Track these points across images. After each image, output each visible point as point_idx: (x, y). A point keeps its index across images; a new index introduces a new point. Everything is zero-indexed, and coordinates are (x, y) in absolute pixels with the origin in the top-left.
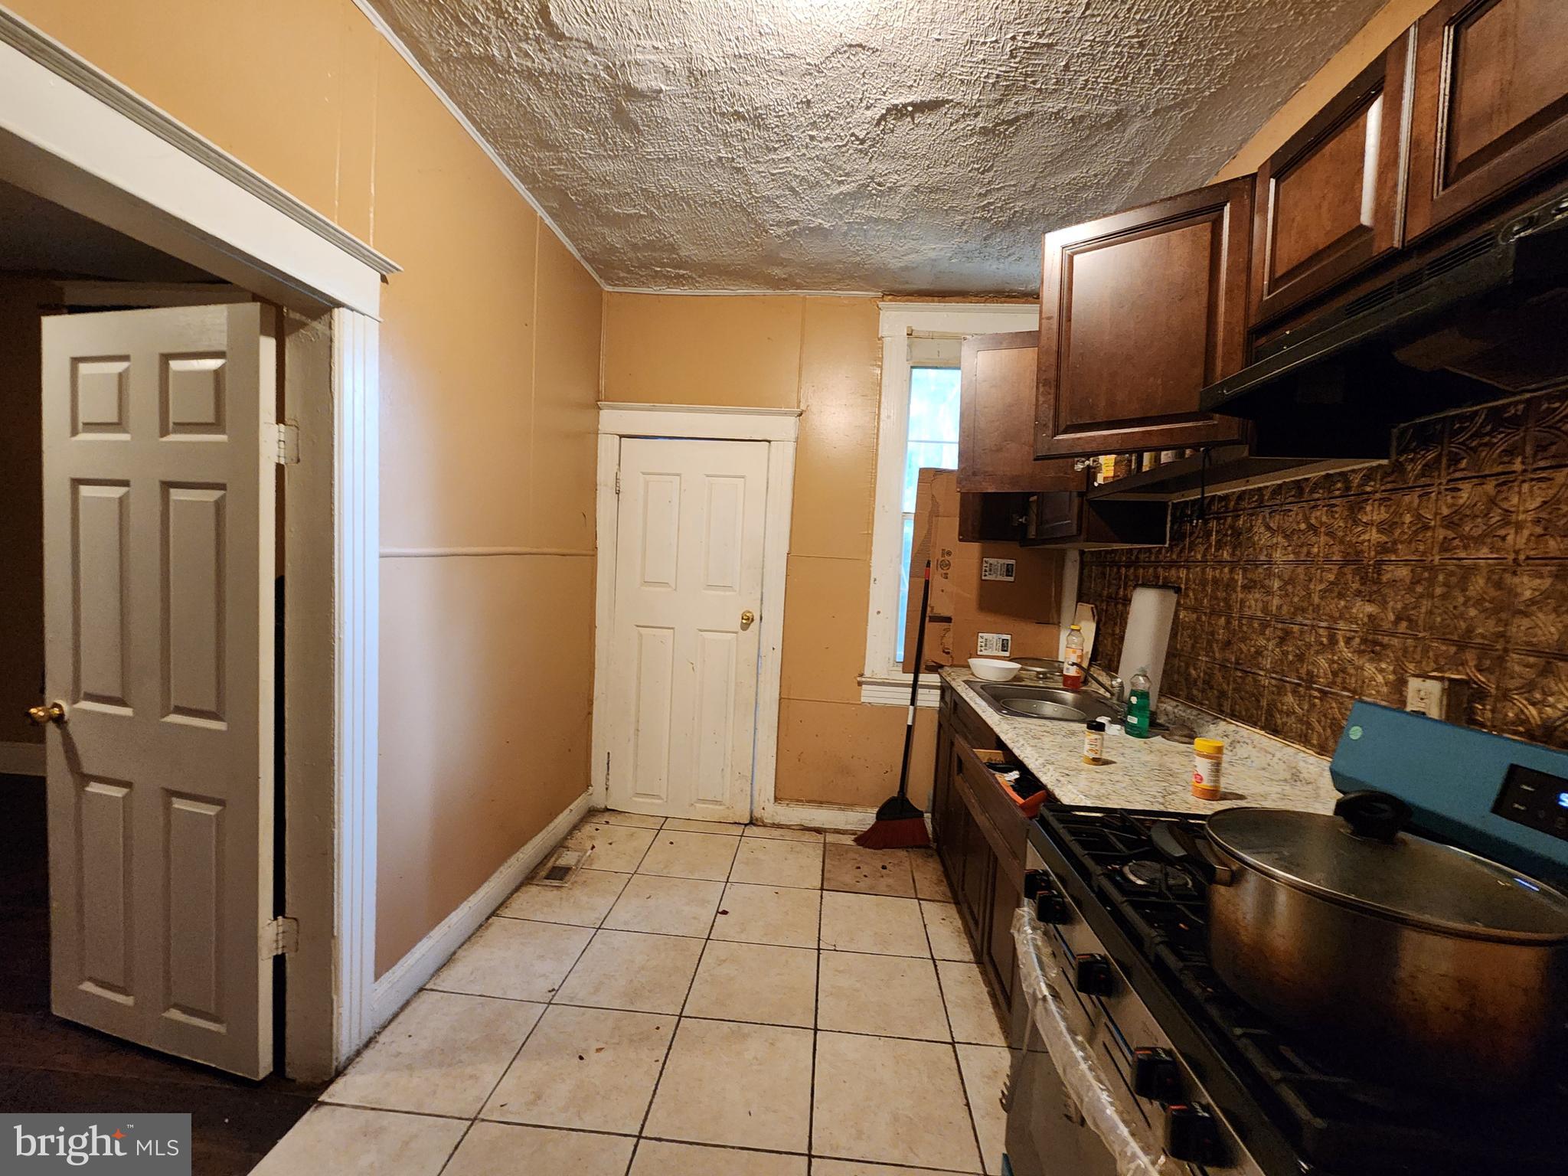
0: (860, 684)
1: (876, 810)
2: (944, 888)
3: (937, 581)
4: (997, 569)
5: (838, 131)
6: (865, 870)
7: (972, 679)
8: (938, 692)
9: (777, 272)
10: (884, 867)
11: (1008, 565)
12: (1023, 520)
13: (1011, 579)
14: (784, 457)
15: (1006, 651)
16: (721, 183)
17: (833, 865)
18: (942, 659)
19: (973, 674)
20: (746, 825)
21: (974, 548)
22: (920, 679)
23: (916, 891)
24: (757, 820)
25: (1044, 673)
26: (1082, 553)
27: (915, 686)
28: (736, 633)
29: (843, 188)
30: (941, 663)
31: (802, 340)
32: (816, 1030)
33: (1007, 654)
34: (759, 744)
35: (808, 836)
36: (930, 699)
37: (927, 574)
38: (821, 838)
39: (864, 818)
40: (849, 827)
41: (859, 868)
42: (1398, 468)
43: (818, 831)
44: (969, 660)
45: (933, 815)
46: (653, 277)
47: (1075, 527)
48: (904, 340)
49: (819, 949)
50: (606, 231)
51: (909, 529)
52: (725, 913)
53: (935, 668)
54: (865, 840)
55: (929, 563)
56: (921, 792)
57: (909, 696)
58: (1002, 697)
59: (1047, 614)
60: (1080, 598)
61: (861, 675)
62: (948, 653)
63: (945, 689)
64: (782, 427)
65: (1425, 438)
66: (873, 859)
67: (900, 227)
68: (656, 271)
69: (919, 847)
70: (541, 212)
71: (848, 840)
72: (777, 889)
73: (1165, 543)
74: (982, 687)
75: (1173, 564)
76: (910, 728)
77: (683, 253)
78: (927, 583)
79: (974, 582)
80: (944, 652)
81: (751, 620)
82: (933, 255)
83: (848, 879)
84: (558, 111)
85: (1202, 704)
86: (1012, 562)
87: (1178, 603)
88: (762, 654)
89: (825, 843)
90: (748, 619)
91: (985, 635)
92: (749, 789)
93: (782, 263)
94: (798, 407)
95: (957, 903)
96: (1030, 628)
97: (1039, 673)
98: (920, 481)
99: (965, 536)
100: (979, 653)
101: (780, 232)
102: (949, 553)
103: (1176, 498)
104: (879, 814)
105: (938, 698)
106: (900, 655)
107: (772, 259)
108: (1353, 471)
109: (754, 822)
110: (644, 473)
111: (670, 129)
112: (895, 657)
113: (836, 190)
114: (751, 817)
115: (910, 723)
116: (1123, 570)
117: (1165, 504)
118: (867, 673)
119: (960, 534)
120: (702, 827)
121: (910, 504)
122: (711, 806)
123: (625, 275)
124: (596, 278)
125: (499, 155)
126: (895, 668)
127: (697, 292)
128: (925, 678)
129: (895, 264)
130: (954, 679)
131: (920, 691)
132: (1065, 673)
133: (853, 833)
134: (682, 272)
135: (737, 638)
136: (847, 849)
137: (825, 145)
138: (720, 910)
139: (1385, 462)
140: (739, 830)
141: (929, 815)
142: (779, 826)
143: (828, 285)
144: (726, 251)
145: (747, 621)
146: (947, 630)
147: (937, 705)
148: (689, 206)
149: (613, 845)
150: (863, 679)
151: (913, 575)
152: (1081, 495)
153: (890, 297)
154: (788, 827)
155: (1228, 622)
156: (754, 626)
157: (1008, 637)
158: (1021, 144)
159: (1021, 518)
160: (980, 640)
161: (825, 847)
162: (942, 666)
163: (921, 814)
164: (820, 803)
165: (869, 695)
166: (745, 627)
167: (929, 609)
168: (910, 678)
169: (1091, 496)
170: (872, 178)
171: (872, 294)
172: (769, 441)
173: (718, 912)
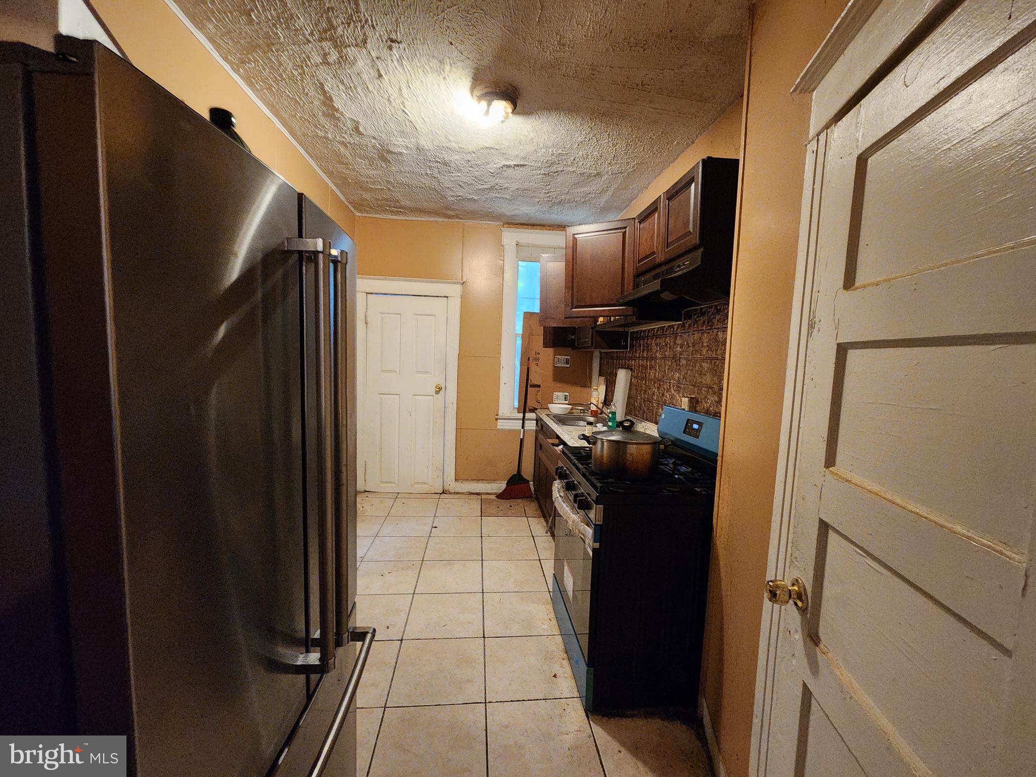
0: (497, 419)
1: (506, 482)
2: (539, 512)
3: (533, 368)
4: (562, 360)
5: (482, 169)
6: (501, 507)
7: (549, 413)
8: (535, 422)
9: (450, 213)
10: (511, 506)
11: (567, 359)
12: (573, 337)
13: (569, 366)
14: (455, 305)
15: (567, 400)
16: (426, 181)
17: (486, 507)
18: (536, 405)
19: (550, 412)
20: (441, 494)
21: (551, 351)
22: (526, 416)
23: (525, 514)
24: (446, 491)
25: (583, 410)
26: (601, 353)
27: (523, 419)
28: (433, 396)
29: (483, 186)
30: (537, 407)
31: (463, 245)
32: (482, 560)
33: (567, 402)
34: (446, 453)
35: (472, 497)
36: (531, 425)
37: (528, 364)
38: (479, 497)
39: (500, 486)
40: (493, 491)
41: (498, 507)
42: (683, 325)
43: (478, 494)
44: (548, 405)
45: (534, 482)
46: (384, 211)
47: (590, 343)
48: (514, 248)
49: (481, 537)
50: (363, 193)
51: (519, 342)
52: (436, 527)
53: (533, 410)
54: (500, 496)
55: (529, 358)
56: (528, 471)
57: (521, 425)
58: (561, 420)
59: (585, 383)
60: (600, 375)
61: (497, 415)
62: (539, 402)
63: (538, 420)
64: (454, 290)
65: (688, 316)
66: (505, 504)
67: (510, 201)
68: (386, 209)
69: (527, 498)
70: (331, 184)
71: (493, 497)
72: (460, 518)
73: (627, 349)
74: (553, 417)
75: (630, 359)
76: (521, 439)
77: (403, 203)
78: (528, 368)
79: (552, 367)
80: (537, 402)
81: (440, 389)
82: (527, 211)
83: (494, 512)
84: (353, 154)
85: (638, 417)
86: (569, 357)
87: (632, 374)
88: (446, 406)
89: (481, 499)
90: (439, 388)
91: (557, 393)
92: (442, 475)
93: (453, 210)
94: (462, 280)
95: (544, 517)
96: (577, 389)
97: (581, 410)
98: (524, 318)
99: (546, 345)
100: (554, 402)
101: (453, 199)
102: (539, 354)
103: (631, 330)
104: (507, 484)
105: (535, 425)
106: (516, 404)
107: (448, 208)
108: (675, 325)
109: (445, 492)
110: (380, 313)
111: (404, 163)
112: (514, 405)
113: (481, 187)
114: (443, 490)
115: (521, 437)
116: (615, 361)
117: (628, 332)
118: (500, 414)
119: (543, 344)
120: (418, 496)
121: (519, 329)
122: (422, 486)
123: (369, 209)
124: (353, 210)
125: (317, 164)
126: (514, 411)
127: (407, 218)
128: (529, 415)
129: (509, 213)
130: (541, 414)
131: (526, 422)
132: (591, 409)
133: (495, 494)
134: (400, 210)
135: (433, 399)
136: (493, 500)
137: (476, 173)
138: (434, 526)
139: (681, 322)
140: (438, 496)
141: (532, 483)
142: (458, 493)
143: (476, 219)
144: (425, 204)
145: (439, 390)
146: (538, 391)
147: (535, 428)
148: (409, 187)
149: (373, 506)
150: (498, 417)
151: (521, 365)
152: (593, 328)
153: (507, 225)
154: (462, 493)
155: (646, 382)
156: (442, 392)
157: (568, 394)
158: (560, 179)
159: (572, 336)
160: (554, 395)
161: (481, 500)
162: (536, 409)
163: (528, 481)
164: (478, 480)
165: (502, 425)
166: (437, 392)
167: (529, 381)
168: (521, 415)
169: (597, 329)
170: (497, 184)
171: (498, 223)
172: (447, 297)
173: (432, 527)
